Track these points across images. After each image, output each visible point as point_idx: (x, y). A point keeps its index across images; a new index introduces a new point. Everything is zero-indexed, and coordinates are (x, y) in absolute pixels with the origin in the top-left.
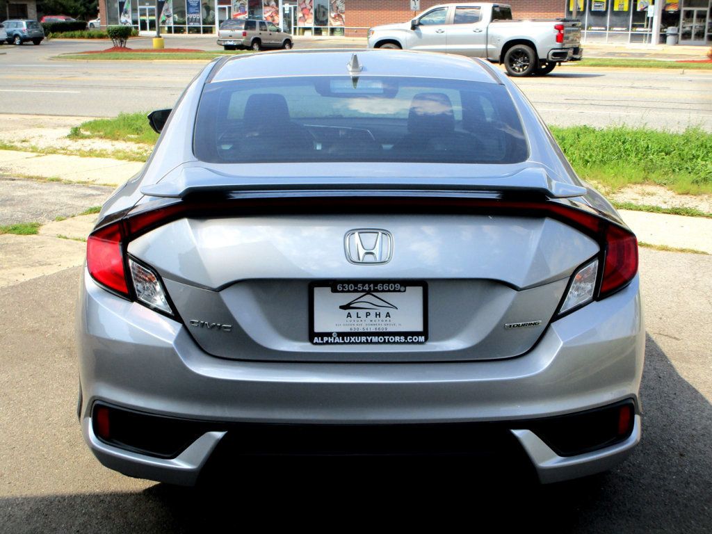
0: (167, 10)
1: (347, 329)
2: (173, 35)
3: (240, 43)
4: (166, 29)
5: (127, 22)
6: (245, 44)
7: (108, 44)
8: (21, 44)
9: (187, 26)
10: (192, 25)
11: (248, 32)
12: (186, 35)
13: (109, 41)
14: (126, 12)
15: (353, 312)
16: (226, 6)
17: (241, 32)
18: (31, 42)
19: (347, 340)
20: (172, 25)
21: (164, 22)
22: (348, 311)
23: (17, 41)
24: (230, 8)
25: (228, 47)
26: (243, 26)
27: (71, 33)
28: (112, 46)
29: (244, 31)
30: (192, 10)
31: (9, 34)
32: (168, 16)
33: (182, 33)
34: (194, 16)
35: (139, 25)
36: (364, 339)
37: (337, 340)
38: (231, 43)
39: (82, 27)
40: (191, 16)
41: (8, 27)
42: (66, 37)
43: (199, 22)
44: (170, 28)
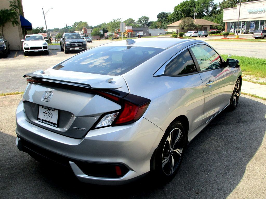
0: (244, 27)
1: (44, 119)
2: (245, 35)
3: (260, 37)
4: (243, 33)
5: (232, 31)
6: (261, 37)
7: (222, 37)
8: (202, 37)
9: (249, 32)
10: (251, 32)
11: (263, 33)
12: (249, 35)
13: (223, 36)
14: (232, 28)
15: (46, 114)
16: (262, 26)
17: (260, 33)
18: (205, 37)
19: (43, 122)
20: (245, 32)
21: (243, 31)
22: (45, 114)
23: (201, 36)
24: (263, 27)
25: (256, 38)
26: (262, 32)
27: (216, 34)
28: (223, 37)
29: (261, 33)
30: (251, 27)
31: (199, 34)
32: (244, 29)
33: (248, 34)
34: (252, 29)
35: (235, 32)
36: (46, 122)
37: (42, 121)
38: (257, 37)
39: (219, 32)
40: (251, 29)
41: (199, 33)
42: (214, 35)
43: (253, 31)
44: (244, 33)
